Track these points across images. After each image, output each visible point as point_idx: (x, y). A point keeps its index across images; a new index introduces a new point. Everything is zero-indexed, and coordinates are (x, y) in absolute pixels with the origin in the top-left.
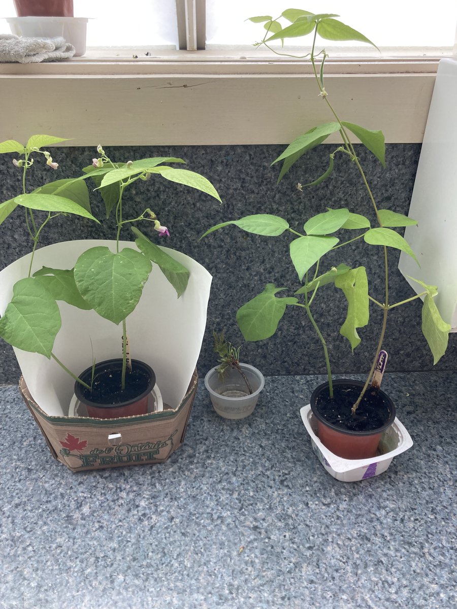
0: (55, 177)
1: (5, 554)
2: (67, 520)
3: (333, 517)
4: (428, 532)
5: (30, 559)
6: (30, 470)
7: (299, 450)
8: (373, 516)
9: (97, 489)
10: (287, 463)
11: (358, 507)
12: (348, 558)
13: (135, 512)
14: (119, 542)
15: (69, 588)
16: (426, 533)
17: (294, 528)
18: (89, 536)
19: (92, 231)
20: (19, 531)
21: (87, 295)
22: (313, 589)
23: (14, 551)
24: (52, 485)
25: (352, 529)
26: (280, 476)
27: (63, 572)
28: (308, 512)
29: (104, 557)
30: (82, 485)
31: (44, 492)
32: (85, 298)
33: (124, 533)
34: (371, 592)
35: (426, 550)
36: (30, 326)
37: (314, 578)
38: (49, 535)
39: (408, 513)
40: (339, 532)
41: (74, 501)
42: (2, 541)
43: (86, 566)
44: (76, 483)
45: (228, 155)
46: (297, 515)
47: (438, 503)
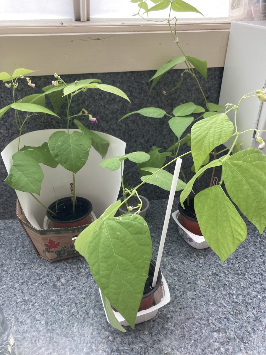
0: (24, 94)
1: (22, 309)
2: (54, 287)
3: (198, 267)
4: (246, 268)
5: (38, 310)
6: (25, 264)
7: (173, 236)
8: (217, 264)
9: (67, 269)
10: (168, 243)
11: (209, 260)
12: (209, 285)
13: (91, 278)
14: (86, 294)
15: (64, 321)
16: (245, 268)
17: (179, 275)
18: (68, 293)
19: (46, 125)
20: (27, 296)
21: (58, 158)
22: (195, 302)
23: (27, 307)
24: (40, 270)
25: (208, 271)
26: (166, 250)
27: (58, 313)
28: (185, 266)
29: (80, 302)
30: (57, 268)
31: (37, 274)
32: (56, 159)
33: (88, 289)
34: (224, 300)
35: (247, 276)
36: (26, 178)
37: (194, 297)
38: (46, 296)
39: (234, 260)
40: (202, 274)
41: (55, 277)
42: (19, 303)
43: (71, 308)
44: (54, 268)
45: (123, 77)
46: (179, 269)
47: (248, 253)
